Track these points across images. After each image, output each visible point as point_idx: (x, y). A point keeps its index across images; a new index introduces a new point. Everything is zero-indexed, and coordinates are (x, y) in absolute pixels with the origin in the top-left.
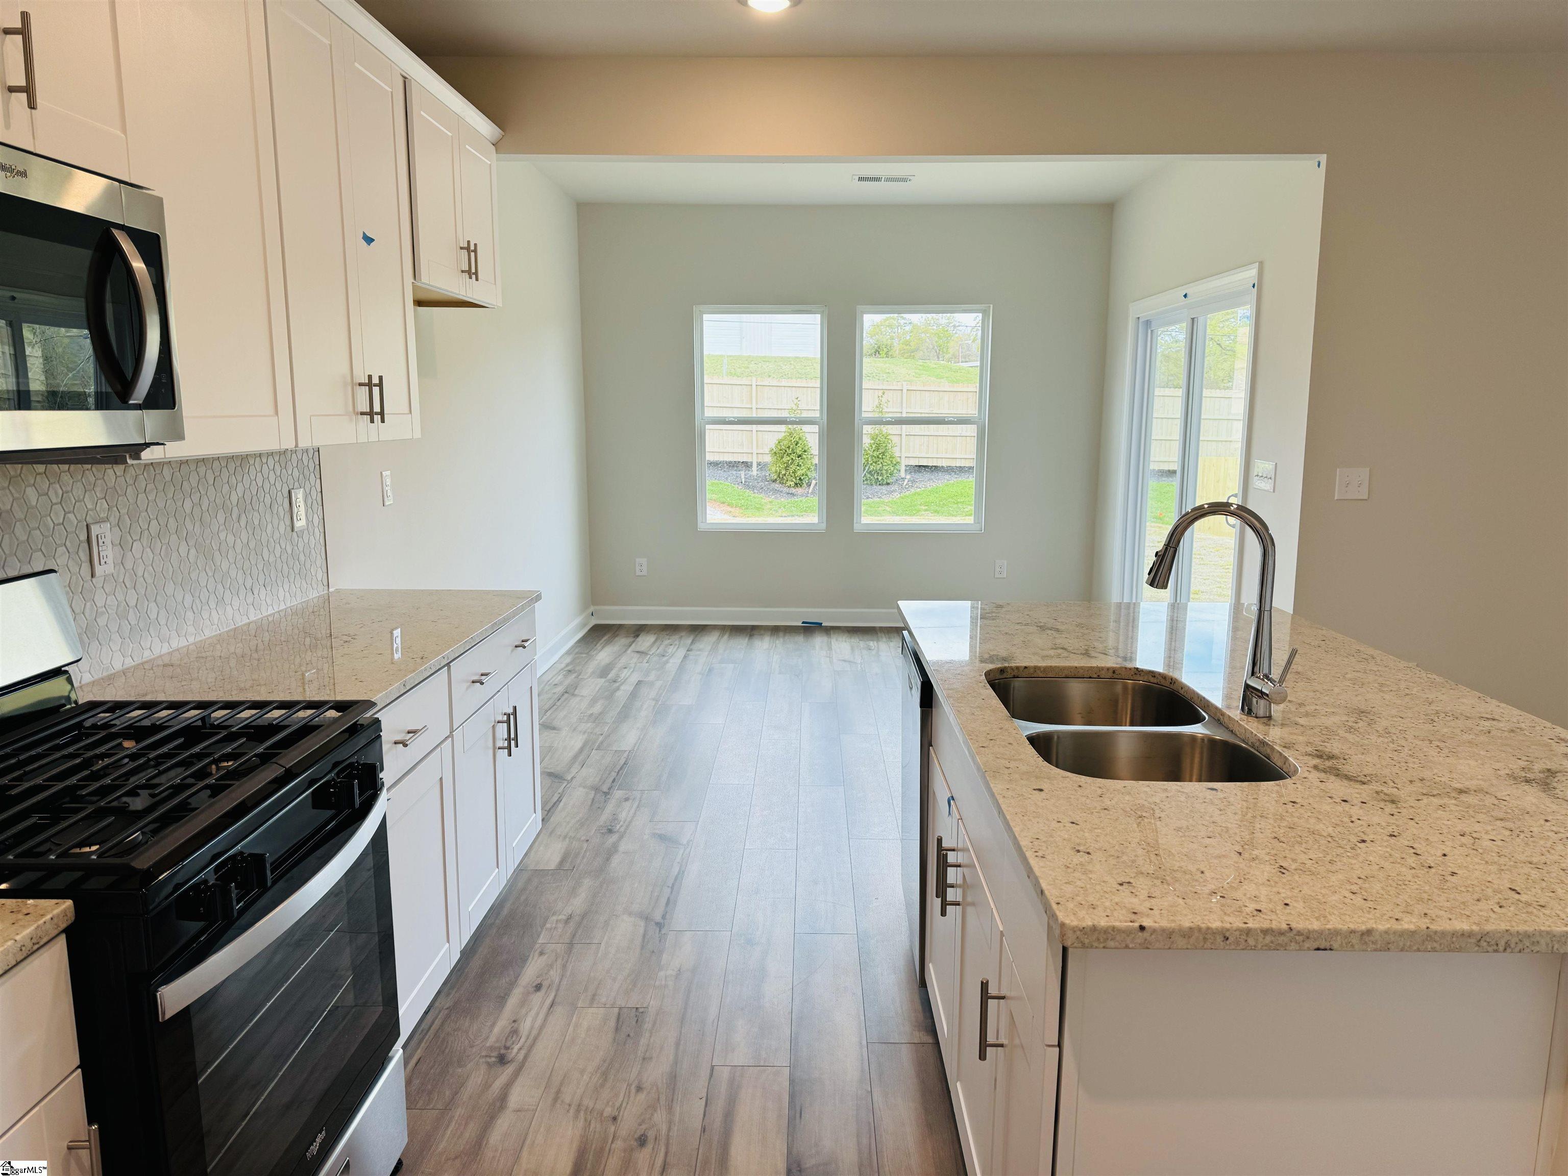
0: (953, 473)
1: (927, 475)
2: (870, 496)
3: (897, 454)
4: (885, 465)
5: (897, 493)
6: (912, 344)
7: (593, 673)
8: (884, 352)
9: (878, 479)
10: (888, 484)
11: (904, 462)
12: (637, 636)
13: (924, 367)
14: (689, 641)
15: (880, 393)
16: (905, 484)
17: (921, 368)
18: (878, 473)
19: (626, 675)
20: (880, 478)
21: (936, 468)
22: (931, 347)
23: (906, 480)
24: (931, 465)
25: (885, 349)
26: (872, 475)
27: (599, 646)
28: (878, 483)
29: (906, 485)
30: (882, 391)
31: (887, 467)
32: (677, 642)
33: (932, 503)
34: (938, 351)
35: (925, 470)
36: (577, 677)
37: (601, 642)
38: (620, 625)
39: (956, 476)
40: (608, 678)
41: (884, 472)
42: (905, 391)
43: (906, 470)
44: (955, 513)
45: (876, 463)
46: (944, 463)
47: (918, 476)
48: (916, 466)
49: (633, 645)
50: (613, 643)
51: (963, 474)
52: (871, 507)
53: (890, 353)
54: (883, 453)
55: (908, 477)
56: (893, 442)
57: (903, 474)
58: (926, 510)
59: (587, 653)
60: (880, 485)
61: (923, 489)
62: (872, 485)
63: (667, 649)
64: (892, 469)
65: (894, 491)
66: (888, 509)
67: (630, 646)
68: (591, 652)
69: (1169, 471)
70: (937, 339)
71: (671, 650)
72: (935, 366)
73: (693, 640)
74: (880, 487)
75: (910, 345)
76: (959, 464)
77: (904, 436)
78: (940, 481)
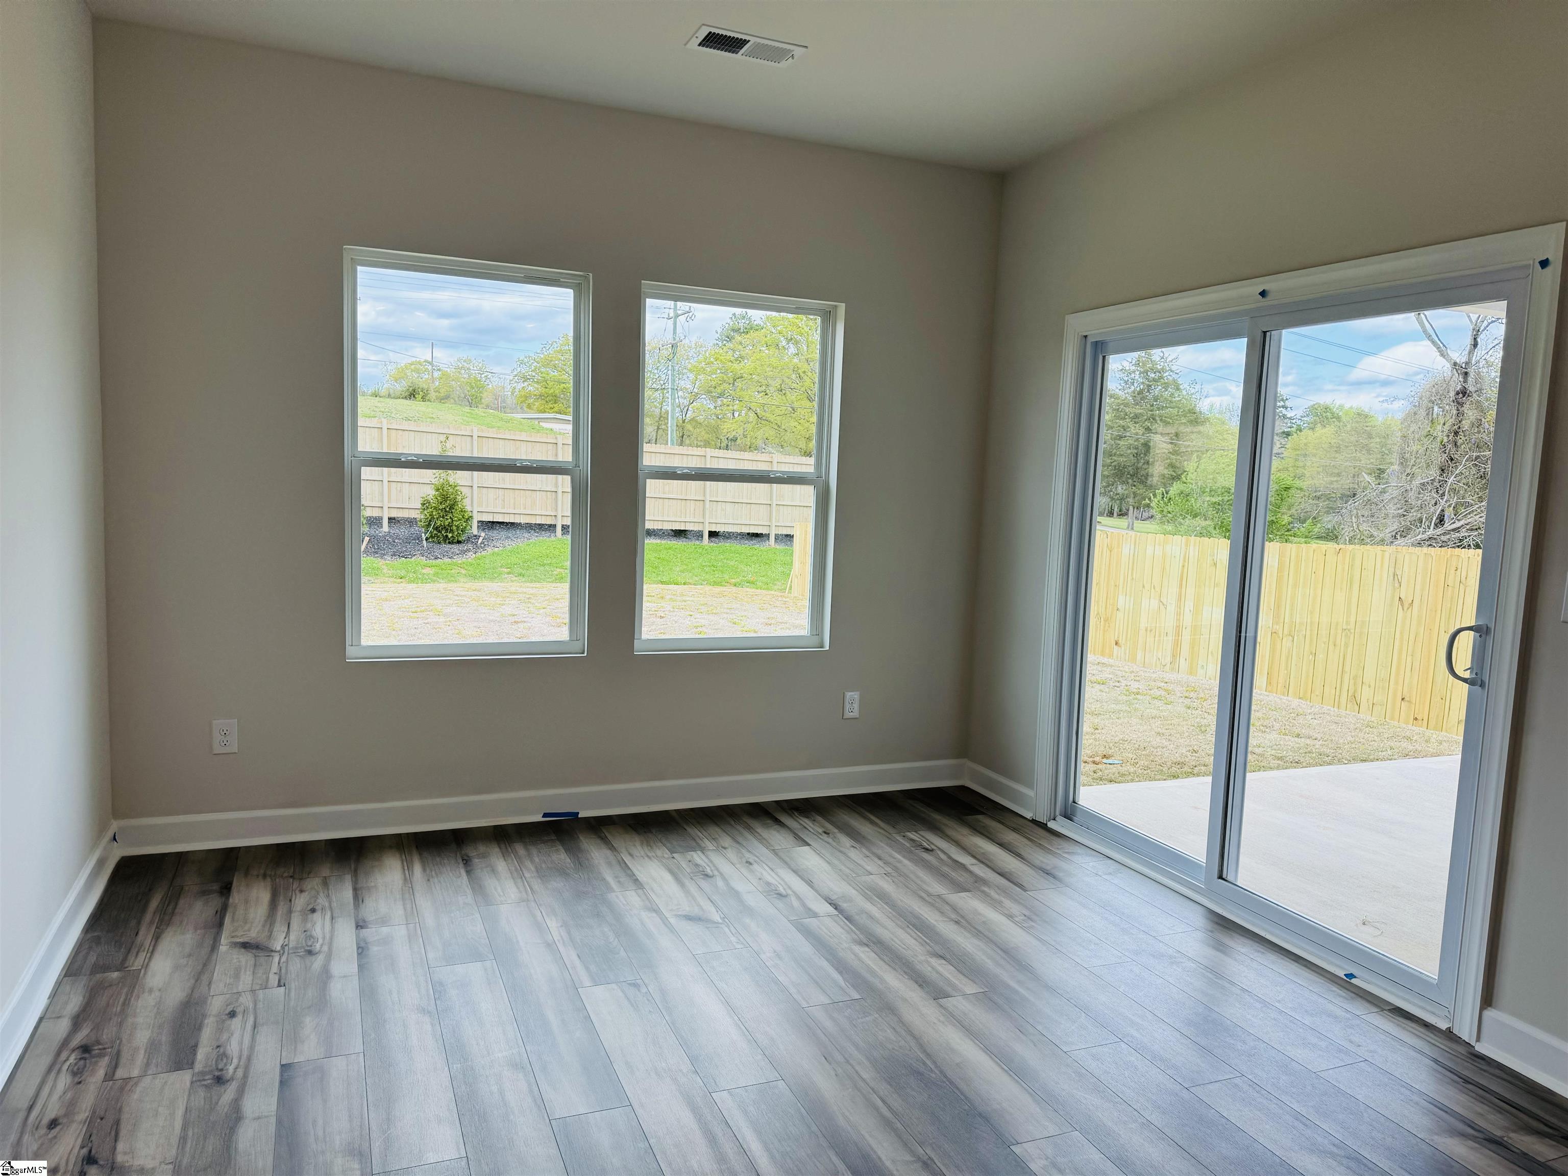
0: (533, 532)
1: (503, 533)
2: (439, 556)
3: (468, 508)
4: (455, 521)
5: (471, 553)
6: (442, 391)
7: (153, 1047)
8: (420, 396)
9: (447, 536)
10: (459, 542)
11: (477, 518)
12: (226, 890)
13: (472, 414)
14: (347, 893)
15: (443, 438)
16: (479, 542)
17: (468, 415)
18: (447, 529)
19: (241, 1043)
20: (450, 535)
21: (512, 525)
22: (463, 395)
23: (481, 539)
24: (508, 521)
25: (421, 393)
26: (440, 532)
27: (145, 936)
28: (447, 541)
29: (481, 543)
30: (445, 435)
31: (458, 523)
32: (322, 901)
33: (515, 564)
34: (470, 400)
35: (500, 526)
36: (110, 1076)
37: (148, 917)
38: (180, 855)
39: (536, 534)
40: (198, 1067)
41: (454, 528)
42: (475, 437)
43: (478, 526)
44: (543, 577)
45: (443, 517)
46: (523, 520)
47: (494, 534)
48: (490, 522)
49: (227, 920)
50: (176, 919)
51: (543, 532)
52: (442, 569)
53: (427, 398)
54: (452, 507)
55: (483, 534)
56: (463, 494)
57: (475, 531)
58: (509, 573)
59: (121, 967)
60: (449, 543)
61: (501, 548)
62: (439, 543)
63: (309, 925)
64: (464, 524)
65: (468, 550)
66: (464, 572)
67: (220, 925)
68: (131, 958)
69: (748, 534)
70: (469, 388)
71: (320, 926)
72: (484, 415)
73: (355, 890)
74: (450, 546)
75: (439, 392)
76: (539, 521)
77: (475, 487)
78: (519, 540)
